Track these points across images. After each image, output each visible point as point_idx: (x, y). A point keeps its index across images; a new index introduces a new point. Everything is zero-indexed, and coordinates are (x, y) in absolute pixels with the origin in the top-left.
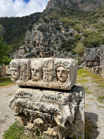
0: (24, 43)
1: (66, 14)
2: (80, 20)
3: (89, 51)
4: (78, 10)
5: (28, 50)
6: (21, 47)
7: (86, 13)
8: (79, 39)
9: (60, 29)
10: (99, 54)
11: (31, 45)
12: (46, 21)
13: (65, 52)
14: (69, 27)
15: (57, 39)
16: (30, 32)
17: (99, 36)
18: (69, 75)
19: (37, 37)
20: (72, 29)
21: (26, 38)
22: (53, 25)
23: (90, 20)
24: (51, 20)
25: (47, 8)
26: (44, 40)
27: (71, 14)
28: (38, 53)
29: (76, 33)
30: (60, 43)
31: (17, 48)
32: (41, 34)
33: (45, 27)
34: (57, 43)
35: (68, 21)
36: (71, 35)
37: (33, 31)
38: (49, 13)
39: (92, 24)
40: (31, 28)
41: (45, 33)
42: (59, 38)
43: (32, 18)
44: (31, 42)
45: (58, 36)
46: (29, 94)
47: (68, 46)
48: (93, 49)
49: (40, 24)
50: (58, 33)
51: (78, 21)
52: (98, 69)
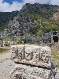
0: (7, 27)
1: (33, 13)
2: (40, 17)
3: (45, 34)
4: (39, 11)
5: (9, 31)
6: (5, 29)
7: (43, 13)
8: (39, 27)
9: (29, 21)
10: (50, 36)
11: (11, 28)
12: (21, 16)
13: (31, 34)
14: (34, 20)
15: (27, 26)
16: (11, 21)
17: (50, 26)
18: (50, 59)
19: (15, 24)
20: (36, 22)
21: (9, 24)
22: (25, 18)
23: (45, 18)
24: (24, 15)
25: (22, 9)
26: (19, 27)
27: (36, 13)
28: (15, 34)
29: (38, 24)
30: (29, 29)
31: (3, 30)
32: (18, 23)
33: (21, 19)
34: (27, 29)
35: (34, 17)
36: (35, 24)
37: (13, 21)
38: (23, 12)
39: (46, 20)
40: (12, 19)
41: (20, 23)
42: (28, 26)
43: (13, 13)
44: (12, 27)
45: (28, 25)
46: (23, 69)
47: (33, 31)
48: (47, 34)
49: (18, 17)
50: (28, 23)
51: (39, 17)
52: (50, 45)
